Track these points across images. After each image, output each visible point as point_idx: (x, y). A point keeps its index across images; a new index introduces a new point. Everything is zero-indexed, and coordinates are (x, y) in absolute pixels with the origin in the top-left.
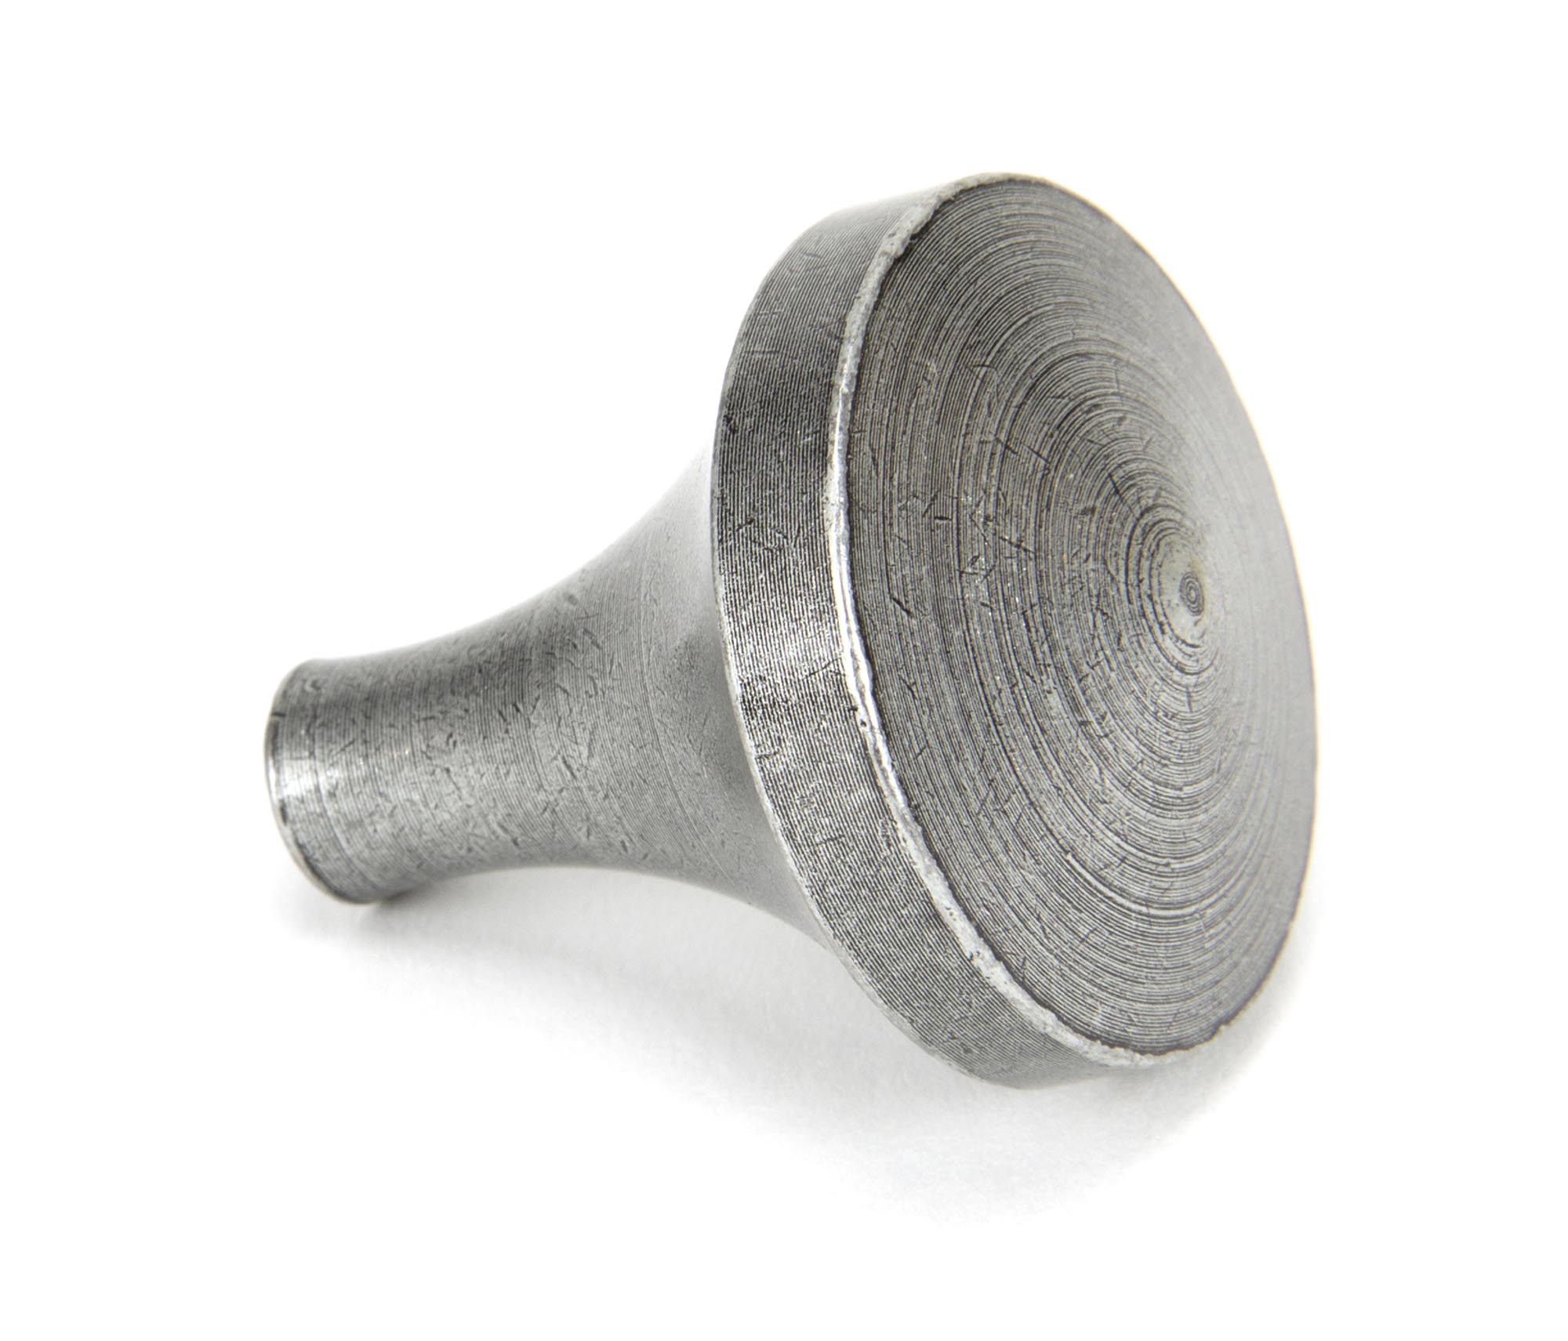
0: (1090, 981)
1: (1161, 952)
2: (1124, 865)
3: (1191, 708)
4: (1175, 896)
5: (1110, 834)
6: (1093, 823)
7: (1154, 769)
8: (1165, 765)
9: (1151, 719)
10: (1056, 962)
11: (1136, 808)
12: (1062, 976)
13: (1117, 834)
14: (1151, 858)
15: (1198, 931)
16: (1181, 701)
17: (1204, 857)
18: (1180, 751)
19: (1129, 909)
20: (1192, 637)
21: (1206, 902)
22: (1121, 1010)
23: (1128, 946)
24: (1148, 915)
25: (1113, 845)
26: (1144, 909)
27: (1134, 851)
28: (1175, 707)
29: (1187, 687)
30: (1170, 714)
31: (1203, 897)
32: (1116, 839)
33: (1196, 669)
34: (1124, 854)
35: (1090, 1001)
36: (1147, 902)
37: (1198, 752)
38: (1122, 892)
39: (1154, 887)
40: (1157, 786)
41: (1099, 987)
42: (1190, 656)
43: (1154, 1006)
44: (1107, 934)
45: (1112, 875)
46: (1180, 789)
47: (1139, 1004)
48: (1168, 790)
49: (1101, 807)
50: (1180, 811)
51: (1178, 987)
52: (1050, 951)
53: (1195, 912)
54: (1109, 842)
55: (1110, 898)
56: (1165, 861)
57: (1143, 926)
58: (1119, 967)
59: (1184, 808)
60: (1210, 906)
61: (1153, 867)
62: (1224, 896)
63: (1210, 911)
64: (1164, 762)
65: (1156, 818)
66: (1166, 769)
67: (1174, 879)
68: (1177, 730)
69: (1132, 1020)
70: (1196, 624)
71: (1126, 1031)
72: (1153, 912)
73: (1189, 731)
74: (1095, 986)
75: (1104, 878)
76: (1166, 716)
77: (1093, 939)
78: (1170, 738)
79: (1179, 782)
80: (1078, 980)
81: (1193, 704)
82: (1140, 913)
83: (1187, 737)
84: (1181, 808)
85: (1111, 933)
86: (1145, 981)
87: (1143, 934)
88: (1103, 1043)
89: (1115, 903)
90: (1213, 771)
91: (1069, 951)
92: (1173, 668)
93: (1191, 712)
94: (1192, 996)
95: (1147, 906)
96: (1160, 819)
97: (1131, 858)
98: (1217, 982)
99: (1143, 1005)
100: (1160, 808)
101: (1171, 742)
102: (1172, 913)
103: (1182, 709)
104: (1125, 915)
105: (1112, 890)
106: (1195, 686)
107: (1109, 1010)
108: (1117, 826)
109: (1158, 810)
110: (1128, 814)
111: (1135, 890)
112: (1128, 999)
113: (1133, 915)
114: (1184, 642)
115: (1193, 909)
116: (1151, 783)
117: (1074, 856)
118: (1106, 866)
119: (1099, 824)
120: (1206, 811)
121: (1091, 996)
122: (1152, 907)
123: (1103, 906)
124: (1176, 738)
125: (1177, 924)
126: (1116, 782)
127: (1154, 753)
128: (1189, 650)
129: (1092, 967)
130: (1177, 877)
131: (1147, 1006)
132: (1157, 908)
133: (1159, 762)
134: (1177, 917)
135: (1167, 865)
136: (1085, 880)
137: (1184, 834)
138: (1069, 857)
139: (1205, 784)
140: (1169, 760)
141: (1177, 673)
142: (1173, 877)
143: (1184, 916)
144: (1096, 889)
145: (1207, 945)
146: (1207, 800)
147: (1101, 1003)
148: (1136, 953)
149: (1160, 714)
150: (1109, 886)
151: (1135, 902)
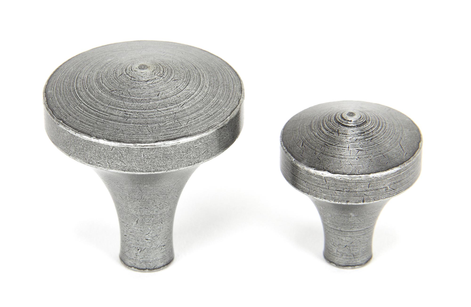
0: (56, 87)
1: (69, 97)
2: (82, 80)
3: (119, 76)
4: (81, 93)
5: (87, 75)
6: (88, 72)
7: (104, 76)
8: (106, 77)
9: (113, 70)
10: (57, 80)
11: (94, 77)
12: (55, 82)
13: (88, 77)
14: (86, 84)
15: (77, 103)
16: (120, 73)
17: (93, 97)
18: (110, 79)
19: (74, 86)
20: (133, 69)
21: (84, 102)
22: (53, 95)
23: (67, 90)
24: (75, 90)
25: (85, 77)
26: (75, 89)
27: (86, 80)
28: (118, 73)
29: (123, 73)
30: (116, 73)
31: (85, 101)
32: (87, 77)
33: (128, 73)
34: (84, 79)
35: (53, 89)
36: (77, 89)
37: (112, 83)
38: (77, 83)
39: (81, 88)
40: (101, 78)
41: (56, 89)
42: (129, 70)
43: (57, 101)
44: (67, 85)
45: (79, 80)
46: (103, 83)
47: (56, 98)
48: (101, 80)
49: (92, 72)
50: (98, 85)
51: (64, 105)
52: (59, 78)
53: (81, 100)
54: (85, 76)
55: (74, 82)
56: (87, 87)
57: (72, 90)
58: (62, 90)
59: (99, 86)
60: (84, 104)
61: (85, 86)
62: (88, 107)
63: (83, 104)
65: (94, 81)
66: (105, 78)
67: (84, 92)
68: (113, 76)
69: (52, 98)
70: (136, 68)
71: (50, 98)
72: (76, 91)
73: (115, 78)
74: (56, 88)
75: (78, 79)
76: (115, 72)
77: (65, 83)
78: (111, 75)
79: (104, 82)
80: (56, 85)
81: (120, 76)
82: (74, 88)
83: (113, 78)
84: (99, 85)
85: (68, 85)
86: (61, 96)
87: (70, 91)
88: (45, 95)
89: (74, 83)
90: (110, 89)
91: (61, 81)
92: (125, 69)
93: (119, 77)
94: (64, 109)
95: (76, 89)
96: (94, 82)
97: (84, 81)
98: (70, 115)
99: (56, 99)
100: (97, 81)
101: (111, 76)
102: (78, 95)
103: (118, 74)
104: (72, 86)
105: (76, 81)
106: (124, 75)
107: (52, 93)
108: (89, 76)
109: (96, 81)
110: (92, 76)
111: (78, 85)
112: (56, 95)
113: (73, 87)
114: (131, 68)
115: (81, 99)
116: (101, 77)
117: (80, 73)
118: (80, 78)
119: (88, 73)
120: (102, 92)
121: (54, 88)
122: (77, 90)
123: (72, 81)
124: (112, 76)
125: (76, 97)
126: (97, 72)
127: (107, 74)
128: (130, 69)
129: (59, 86)
130: (85, 92)
131: (57, 99)
132: (77, 91)
133: (105, 76)
134: (77, 96)
135: (87, 88)
136: (76, 77)
137: (94, 89)
138: (79, 72)
139: (107, 88)
140: (107, 77)
141: (125, 70)
142: (85, 91)
143: (78, 98)
144: (75, 79)
145: (76, 107)
146: (104, 91)
147: (53, 91)
148: (66, 92)
149: (115, 71)
150: (77, 80)
151: (76, 86)
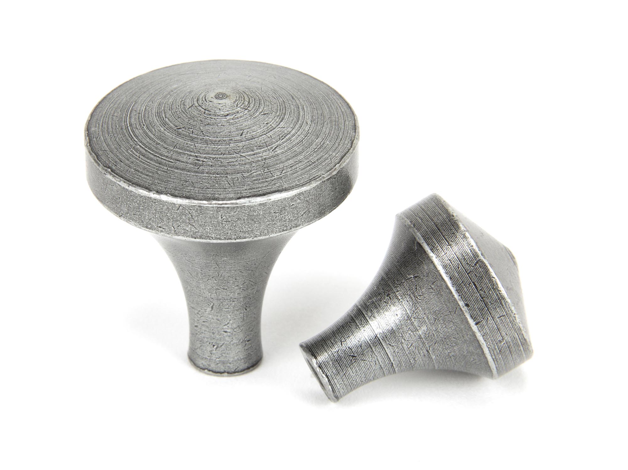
0: (103, 122)
1: (120, 136)
2: (138, 114)
3: (189, 109)
4: (137, 132)
5: (144, 107)
6: (146, 103)
7: (167, 108)
8: (170, 110)
9: (180, 100)
10: (104, 113)
11: (154, 109)
12: (101, 116)
13: (145, 109)
14: (143, 119)
15: (131, 145)
16: (189, 104)
17: (152, 136)
18: (176, 112)
19: (127, 122)
20: (208, 98)
21: (140, 144)
22: (99, 134)
23: (117, 126)
24: (128, 127)
25: (142, 110)
26: (129, 125)
27: (143, 114)
28: (187, 104)
29: (194, 104)
30: (184, 104)
31: (141, 142)
32: (144, 109)
33: (200, 104)
34: (141, 112)
35: (97, 125)
37: (179, 118)
38: (130, 117)
39: (136, 125)
40: (163, 111)
41: (102, 125)
42: (202, 100)
43: (104, 142)
44: (117, 120)
45: (134, 113)
46: (166, 118)
47: (103, 137)
48: (164, 114)
49: (151, 102)
50: (160, 121)
51: (113, 147)
52: (107, 111)
53: (136, 141)
54: (142, 108)
55: (127, 116)
56: (144, 124)
57: (124, 127)
58: (110, 127)
59: (162, 122)
60: (140, 146)
61: (141, 121)
62: (146, 151)
63: (139, 146)
64: (171, 109)
65: (154, 115)
66: (169, 111)
67: (141, 129)
68: (181, 108)
69: (97, 138)
70: (212, 98)
71: (94, 138)
72: (129, 128)
73: (183, 111)
74: (102, 124)
75: (132, 112)
76: (183, 103)
77: (114, 117)
78: (177, 107)
79: (167, 116)
80: (102, 119)
81: (190, 108)
82: (127, 125)
83: (180, 111)
84: (161, 120)
85: (118, 121)
86: (109, 136)
87: (122, 129)
88: (88, 134)
89: (127, 117)
90: (176, 126)
91: (108, 114)
92: (197, 98)
93: (188, 109)
94: (113, 153)
95: (130, 126)
96: (155, 117)
97: (141, 115)
98: (121, 161)
99: (103, 139)
100: (158, 114)
101: (177, 108)
102: (132, 134)
103: (187, 106)
104: (125, 122)
105: (130, 115)
106: (195, 106)
107: (97, 131)
108: (148, 108)
109: (157, 115)
110: (152, 108)
111: (133, 120)
112: (102, 134)
113: (126, 123)
114: (205, 97)
115: (136, 140)
116: (163, 109)
117: (135, 104)
118: (135, 111)
119: (146, 104)
120: (165, 130)
121: (99, 125)
122: (130, 127)
123: (124, 115)
124: (179, 109)
125: (130, 137)
126: (159, 102)
127: (172, 106)
128: (204, 99)
129: (107, 121)
130: (142, 130)
131: (103, 140)
132: (131, 128)
133: (170, 108)
134: (131, 136)
135: (144, 125)
136: (129, 109)
137: (155, 125)
138: (134, 103)
139: (171, 125)
140: (172, 110)
141: (196, 100)
142: (141, 128)
143: (133, 138)
144: (128, 112)
145: (129, 151)
146: (168, 128)
147: (98, 128)
148: (116, 129)
149: (183, 102)
150: (130, 114)
151: (129, 122)
